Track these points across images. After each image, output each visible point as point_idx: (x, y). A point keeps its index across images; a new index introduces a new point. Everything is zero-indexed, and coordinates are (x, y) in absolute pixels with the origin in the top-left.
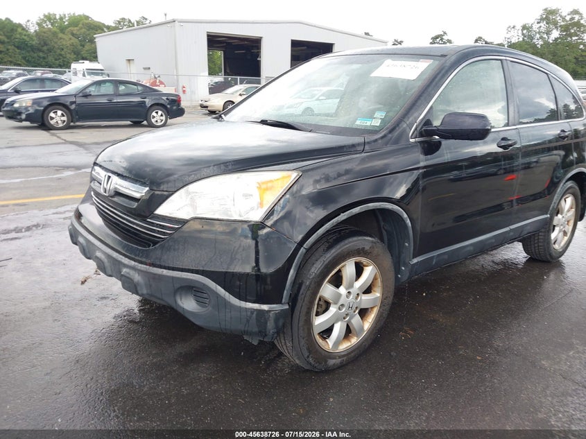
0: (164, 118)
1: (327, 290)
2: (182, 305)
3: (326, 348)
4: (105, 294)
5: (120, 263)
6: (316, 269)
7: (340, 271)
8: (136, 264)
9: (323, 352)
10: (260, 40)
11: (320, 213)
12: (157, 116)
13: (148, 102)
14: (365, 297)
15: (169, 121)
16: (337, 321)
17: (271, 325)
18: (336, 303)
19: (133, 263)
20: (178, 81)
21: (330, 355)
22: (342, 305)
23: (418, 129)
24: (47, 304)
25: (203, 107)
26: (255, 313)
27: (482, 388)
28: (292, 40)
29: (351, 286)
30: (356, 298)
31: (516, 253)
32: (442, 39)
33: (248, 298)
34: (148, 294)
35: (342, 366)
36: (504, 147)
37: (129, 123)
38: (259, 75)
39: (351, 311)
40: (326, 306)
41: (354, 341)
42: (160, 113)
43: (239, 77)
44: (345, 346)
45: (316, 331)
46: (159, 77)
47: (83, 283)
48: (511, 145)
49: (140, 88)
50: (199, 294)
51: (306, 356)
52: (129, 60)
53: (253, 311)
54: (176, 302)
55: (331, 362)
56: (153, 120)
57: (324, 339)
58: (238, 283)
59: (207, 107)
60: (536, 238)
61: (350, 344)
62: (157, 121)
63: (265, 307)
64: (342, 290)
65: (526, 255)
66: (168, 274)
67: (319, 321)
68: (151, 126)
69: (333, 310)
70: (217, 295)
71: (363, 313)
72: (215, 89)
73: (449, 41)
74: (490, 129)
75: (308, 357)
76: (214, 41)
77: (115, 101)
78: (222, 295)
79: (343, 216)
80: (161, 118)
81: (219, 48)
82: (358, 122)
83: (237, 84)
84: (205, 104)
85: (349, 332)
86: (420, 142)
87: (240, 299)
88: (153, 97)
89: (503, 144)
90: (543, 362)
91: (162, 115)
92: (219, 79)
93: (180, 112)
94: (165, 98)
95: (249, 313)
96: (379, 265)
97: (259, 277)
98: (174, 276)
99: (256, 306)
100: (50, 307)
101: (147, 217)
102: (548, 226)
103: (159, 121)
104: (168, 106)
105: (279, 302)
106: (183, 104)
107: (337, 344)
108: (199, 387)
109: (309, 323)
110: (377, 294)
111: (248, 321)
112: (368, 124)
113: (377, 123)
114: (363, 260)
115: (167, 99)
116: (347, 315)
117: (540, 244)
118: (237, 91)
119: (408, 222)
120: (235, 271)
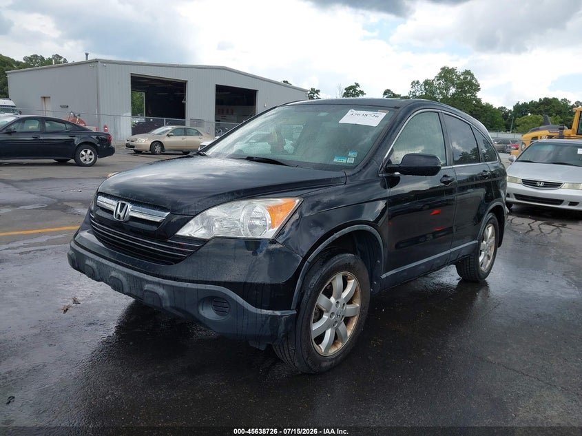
0: (93, 157)
1: (322, 300)
2: (203, 314)
3: (319, 351)
4: (92, 321)
5: (142, 280)
6: (314, 280)
7: (331, 284)
8: (160, 279)
9: (319, 356)
10: (185, 83)
11: (320, 233)
12: (86, 155)
13: (77, 141)
14: (349, 307)
15: (99, 160)
16: (328, 329)
17: (282, 328)
18: (328, 312)
19: (156, 279)
20: (99, 120)
21: (324, 358)
22: (333, 313)
23: (384, 166)
24: (37, 331)
25: (128, 146)
26: (269, 318)
27: (447, 379)
28: (217, 86)
29: (339, 296)
30: (343, 307)
31: (450, 277)
32: (355, 90)
33: (263, 305)
34: (171, 307)
35: (331, 369)
36: (446, 183)
37: (53, 161)
38: (183, 116)
39: (338, 319)
40: (320, 314)
41: (340, 346)
42: (89, 152)
43: (165, 119)
44: (333, 351)
45: (314, 336)
46: (79, 115)
47: (65, 311)
48: (450, 181)
49: (68, 126)
50: (219, 304)
51: (305, 358)
52: (44, 97)
53: (267, 316)
54: (198, 312)
55: (324, 364)
56: (82, 159)
57: (318, 344)
58: (255, 292)
59: (133, 147)
60: (468, 261)
61: (336, 349)
62: (85, 160)
63: (278, 313)
64: (332, 299)
65: (459, 277)
66: (193, 287)
67: (316, 327)
68: (79, 164)
69: (325, 317)
70: (237, 304)
71: (347, 321)
72: (137, 130)
73: (362, 93)
74: (440, 167)
75: (307, 359)
76: (138, 83)
77: (42, 138)
78: (241, 303)
79: (337, 235)
80: (90, 157)
81: (140, 90)
82: (335, 160)
83: (163, 125)
84: (131, 144)
85: (336, 338)
86: (386, 177)
87: (256, 306)
88: (83, 136)
89: (445, 180)
90: (489, 358)
91: (91, 154)
92: (140, 119)
93: (110, 151)
94: (94, 137)
95: (264, 319)
96: (359, 280)
97: (273, 287)
98: (199, 288)
99: (270, 312)
100: (40, 334)
101: (168, 238)
102: (476, 251)
103: (88, 159)
104: (99, 145)
105: (289, 308)
106: (113, 144)
107: (328, 348)
108: (211, 393)
109: (308, 328)
110: (357, 304)
111: (263, 326)
112: (345, 161)
113: (351, 161)
114: (349, 274)
115: (97, 138)
116: (336, 322)
117: (471, 266)
118: (163, 132)
119: (380, 241)
120: (253, 282)
